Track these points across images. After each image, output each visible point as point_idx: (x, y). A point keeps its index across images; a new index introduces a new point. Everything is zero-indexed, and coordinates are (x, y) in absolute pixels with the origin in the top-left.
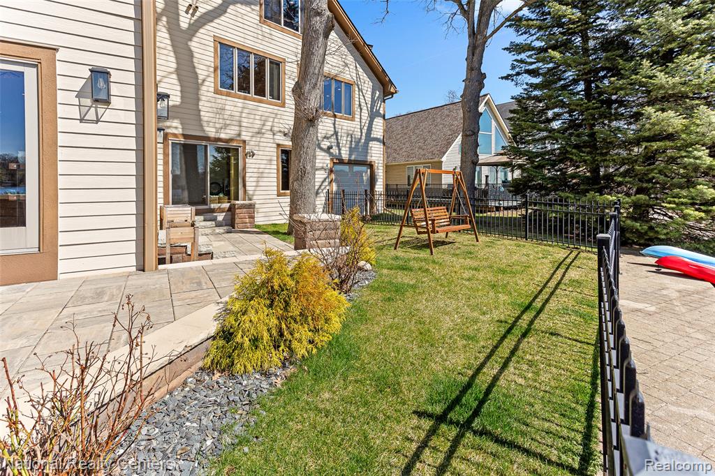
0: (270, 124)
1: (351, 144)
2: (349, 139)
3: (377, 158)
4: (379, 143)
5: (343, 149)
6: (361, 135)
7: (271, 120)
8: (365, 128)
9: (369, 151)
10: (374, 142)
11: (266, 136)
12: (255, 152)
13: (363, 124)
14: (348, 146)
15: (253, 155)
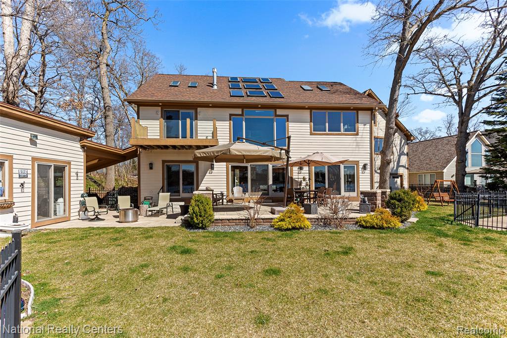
13: (395, 159)
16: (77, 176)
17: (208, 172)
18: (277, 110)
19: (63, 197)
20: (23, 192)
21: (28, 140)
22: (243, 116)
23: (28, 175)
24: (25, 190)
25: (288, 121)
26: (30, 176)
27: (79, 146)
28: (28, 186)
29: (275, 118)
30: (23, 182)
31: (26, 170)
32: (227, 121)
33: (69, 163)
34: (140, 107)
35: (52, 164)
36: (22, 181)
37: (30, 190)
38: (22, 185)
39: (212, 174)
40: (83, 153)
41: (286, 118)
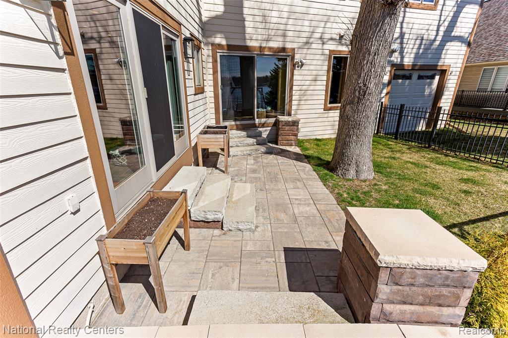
0: (320, 30)
1: (419, 48)
2: (418, 42)
3: (453, 61)
4: (460, 44)
5: (407, 55)
6: (437, 35)
7: (322, 24)
8: (446, 24)
9: (443, 56)
10: (452, 43)
11: (314, 46)
12: (304, 61)
13: (443, 18)
14: (415, 51)
15: (302, 65)
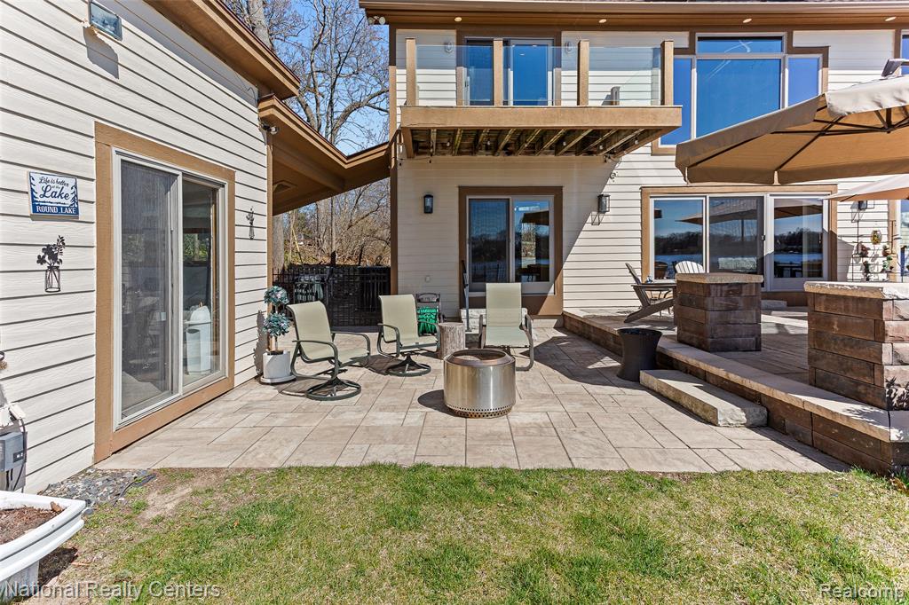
16: (251, 227)
17: (589, 220)
18: (795, 32)
19: (207, 303)
20: (58, 292)
21: (77, 30)
22: (694, 53)
23: (81, 206)
24: (67, 281)
25: (826, 65)
26: (88, 212)
27: (255, 118)
28: (80, 260)
29: (788, 56)
30: (53, 242)
31: (71, 182)
32: (645, 69)
33: (230, 174)
34: (399, 31)
35: (177, 169)
36: (49, 231)
37: (91, 280)
38: (51, 253)
39: (601, 227)
40: (264, 148)
41: (819, 56)
